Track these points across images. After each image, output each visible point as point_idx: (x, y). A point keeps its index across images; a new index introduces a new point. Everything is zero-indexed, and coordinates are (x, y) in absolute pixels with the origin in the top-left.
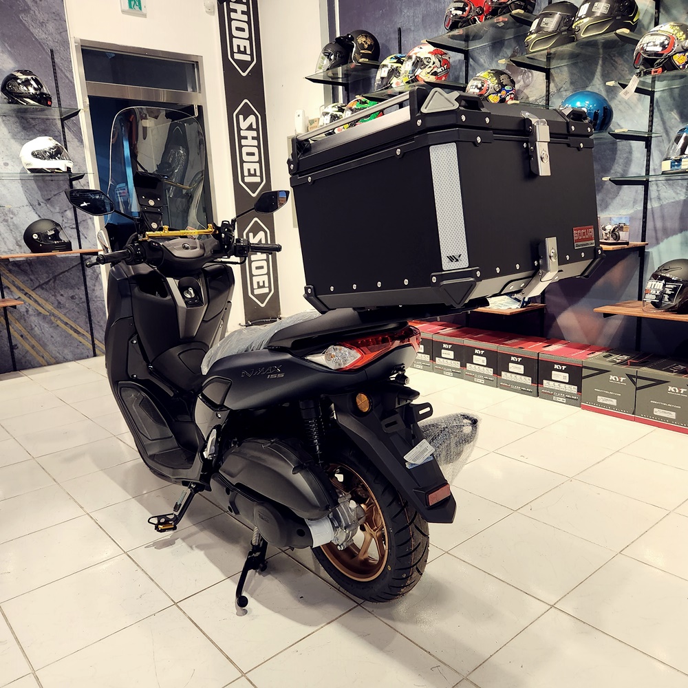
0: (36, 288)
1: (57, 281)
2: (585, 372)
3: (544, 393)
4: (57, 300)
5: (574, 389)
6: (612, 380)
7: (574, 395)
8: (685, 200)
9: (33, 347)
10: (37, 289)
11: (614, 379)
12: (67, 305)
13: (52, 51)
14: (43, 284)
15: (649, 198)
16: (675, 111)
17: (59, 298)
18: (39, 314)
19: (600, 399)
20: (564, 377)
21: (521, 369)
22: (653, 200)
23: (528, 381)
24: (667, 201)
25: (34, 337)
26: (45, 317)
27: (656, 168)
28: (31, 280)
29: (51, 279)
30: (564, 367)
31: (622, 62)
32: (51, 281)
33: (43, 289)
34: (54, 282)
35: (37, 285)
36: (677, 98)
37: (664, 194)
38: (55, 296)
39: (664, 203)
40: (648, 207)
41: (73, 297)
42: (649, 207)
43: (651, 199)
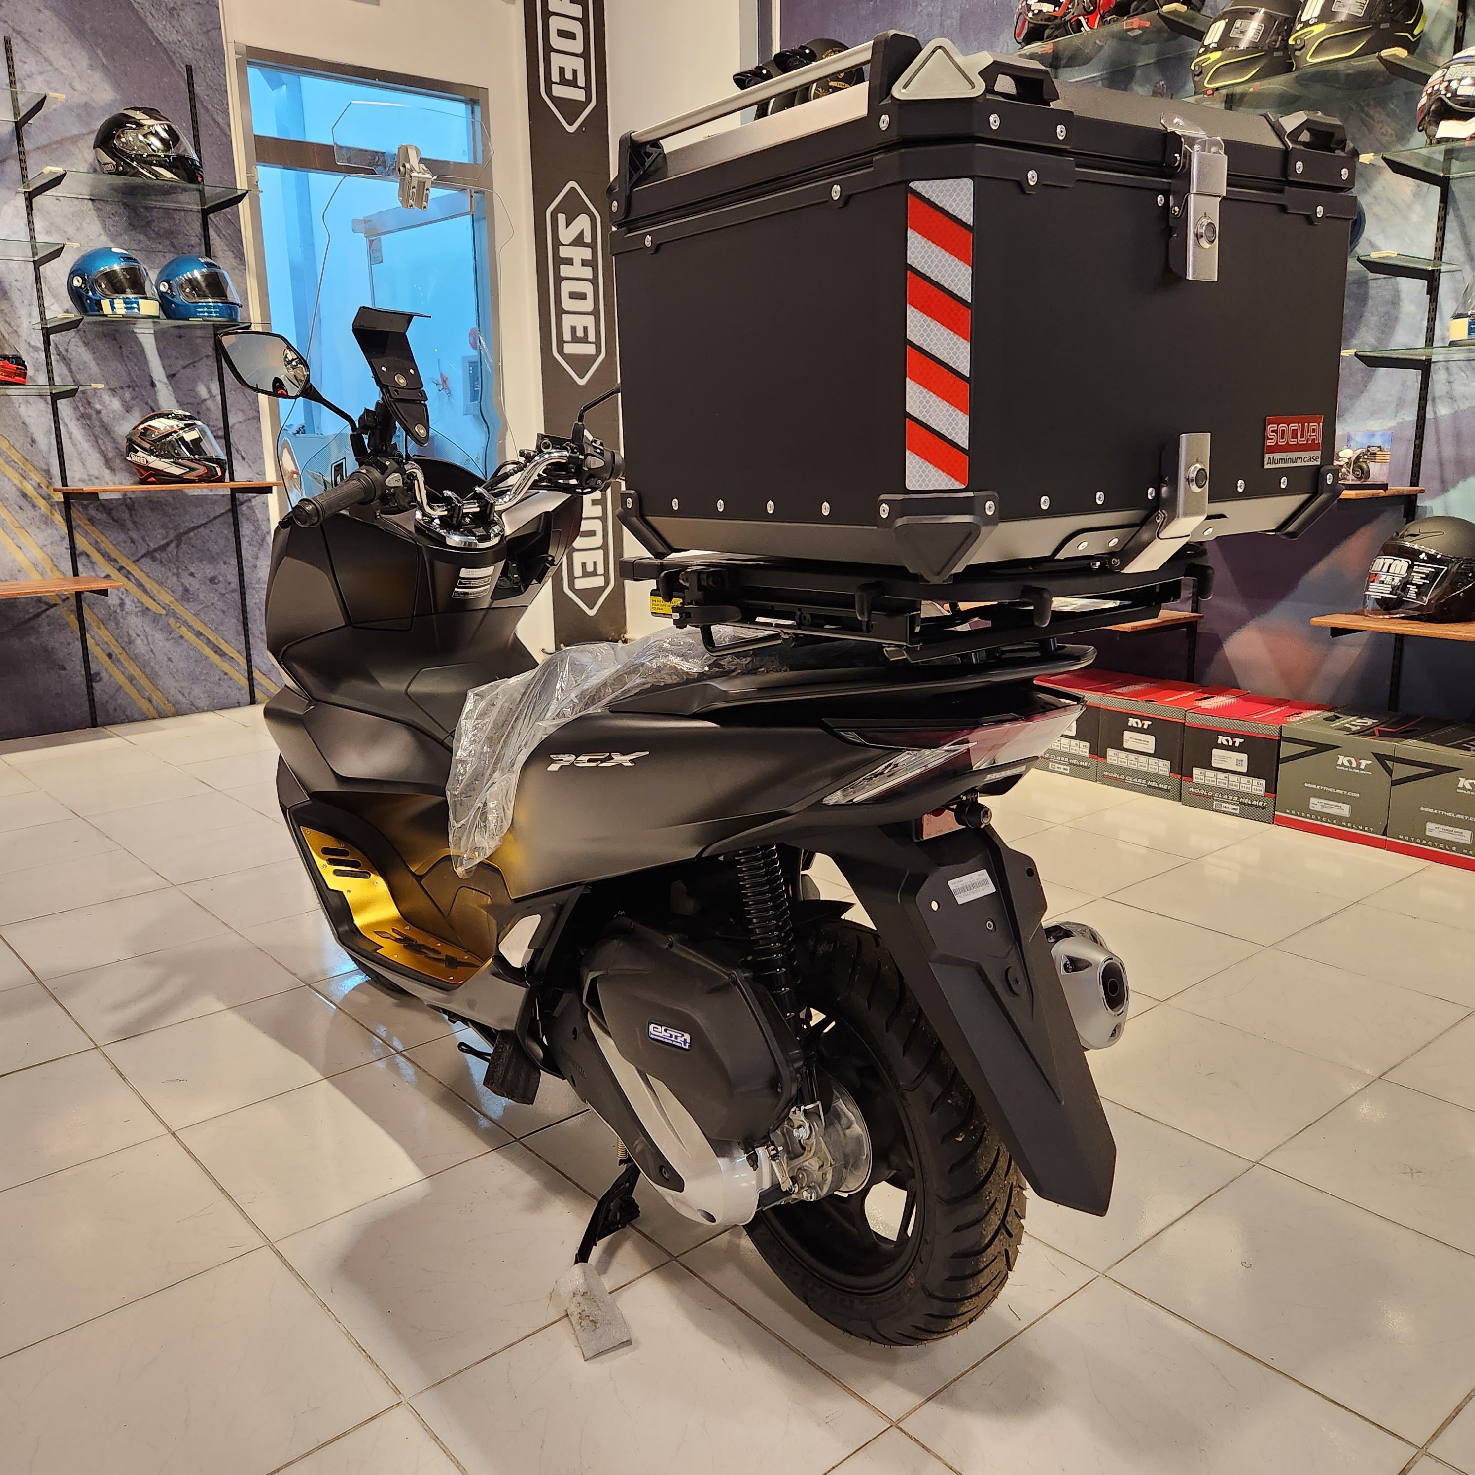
0: (143, 556)
1: (183, 545)
2: (1286, 750)
3: (1194, 794)
4: (183, 584)
5: (1258, 786)
6: (1343, 765)
7: (1257, 797)
9: (131, 679)
10: (143, 560)
11: (1347, 764)
12: (201, 596)
13: (189, 68)
14: (156, 550)
15: (1429, 397)
17: (187, 580)
18: (146, 611)
19: (1316, 804)
20: (1239, 761)
21: (1148, 743)
22: (1437, 401)
23: (1163, 767)
24: (1467, 404)
25: (134, 658)
26: (156, 618)
28: (133, 541)
29: (171, 541)
30: (1238, 741)
32: (172, 545)
33: (154, 560)
34: (177, 546)
35: (144, 551)
37: (1462, 388)
38: (178, 575)
39: (1462, 407)
40: (1427, 416)
41: (212, 580)
42: (1429, 414)
43: (1433, 400)
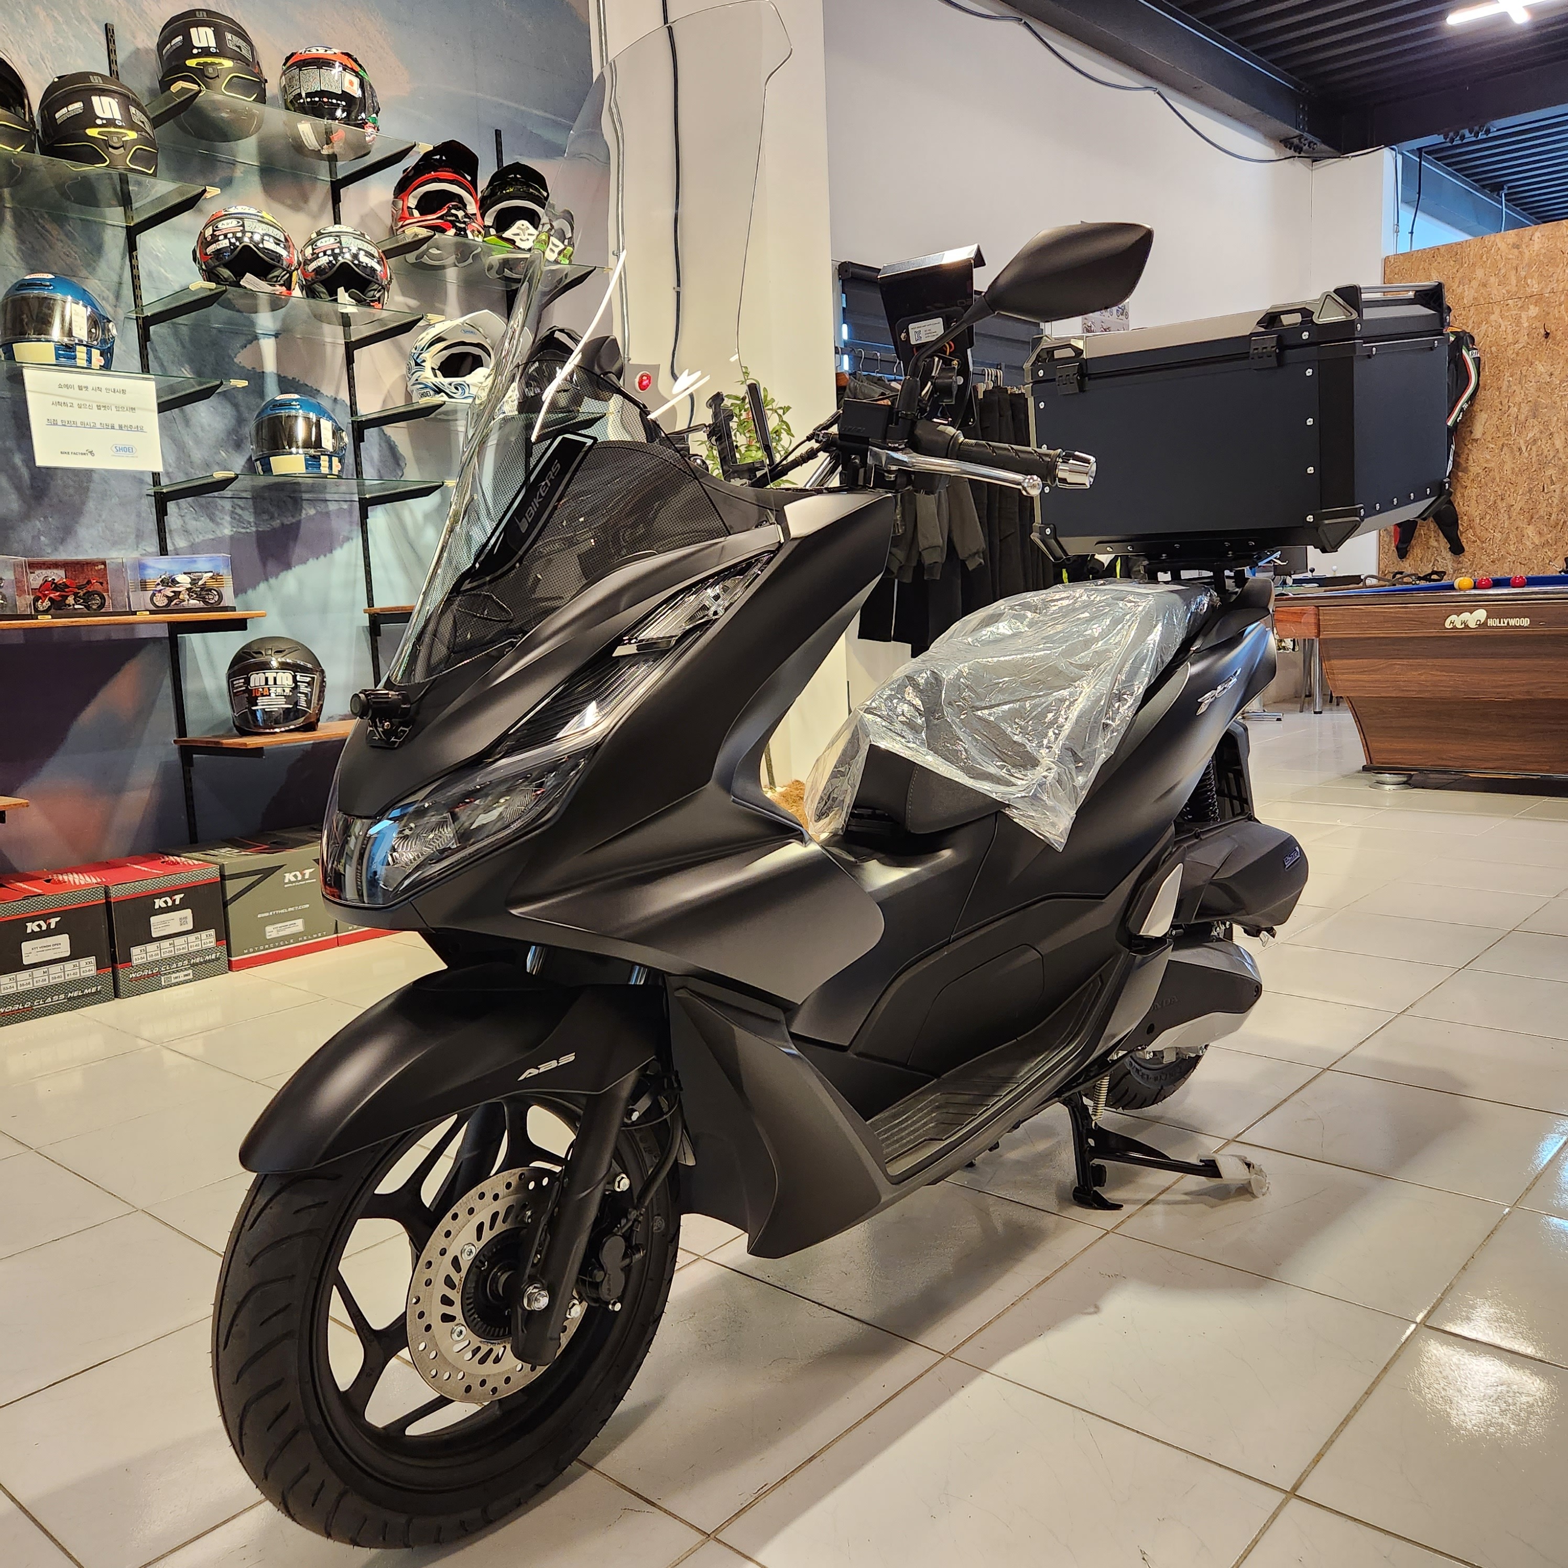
2: (232, 888)
3: (137, 979)
5: (208, 938)
6: (290, 882)
7: (208, 951)
8: (232, 537)
11: (293, 879)
15: (167, 529)
16: (187, 366)
19: (272, 932)
20: (183, 919)
21: (62, 944)
22: (174, 534)
23: (87, 967)
24: (201, 537)
27: (170, 470)
30: (178, 898)
31: (63, 237)
36: (188, 345)
37: (194, 522)
39: (197, 540)
42: (170, 547)
43: (170, 531)
